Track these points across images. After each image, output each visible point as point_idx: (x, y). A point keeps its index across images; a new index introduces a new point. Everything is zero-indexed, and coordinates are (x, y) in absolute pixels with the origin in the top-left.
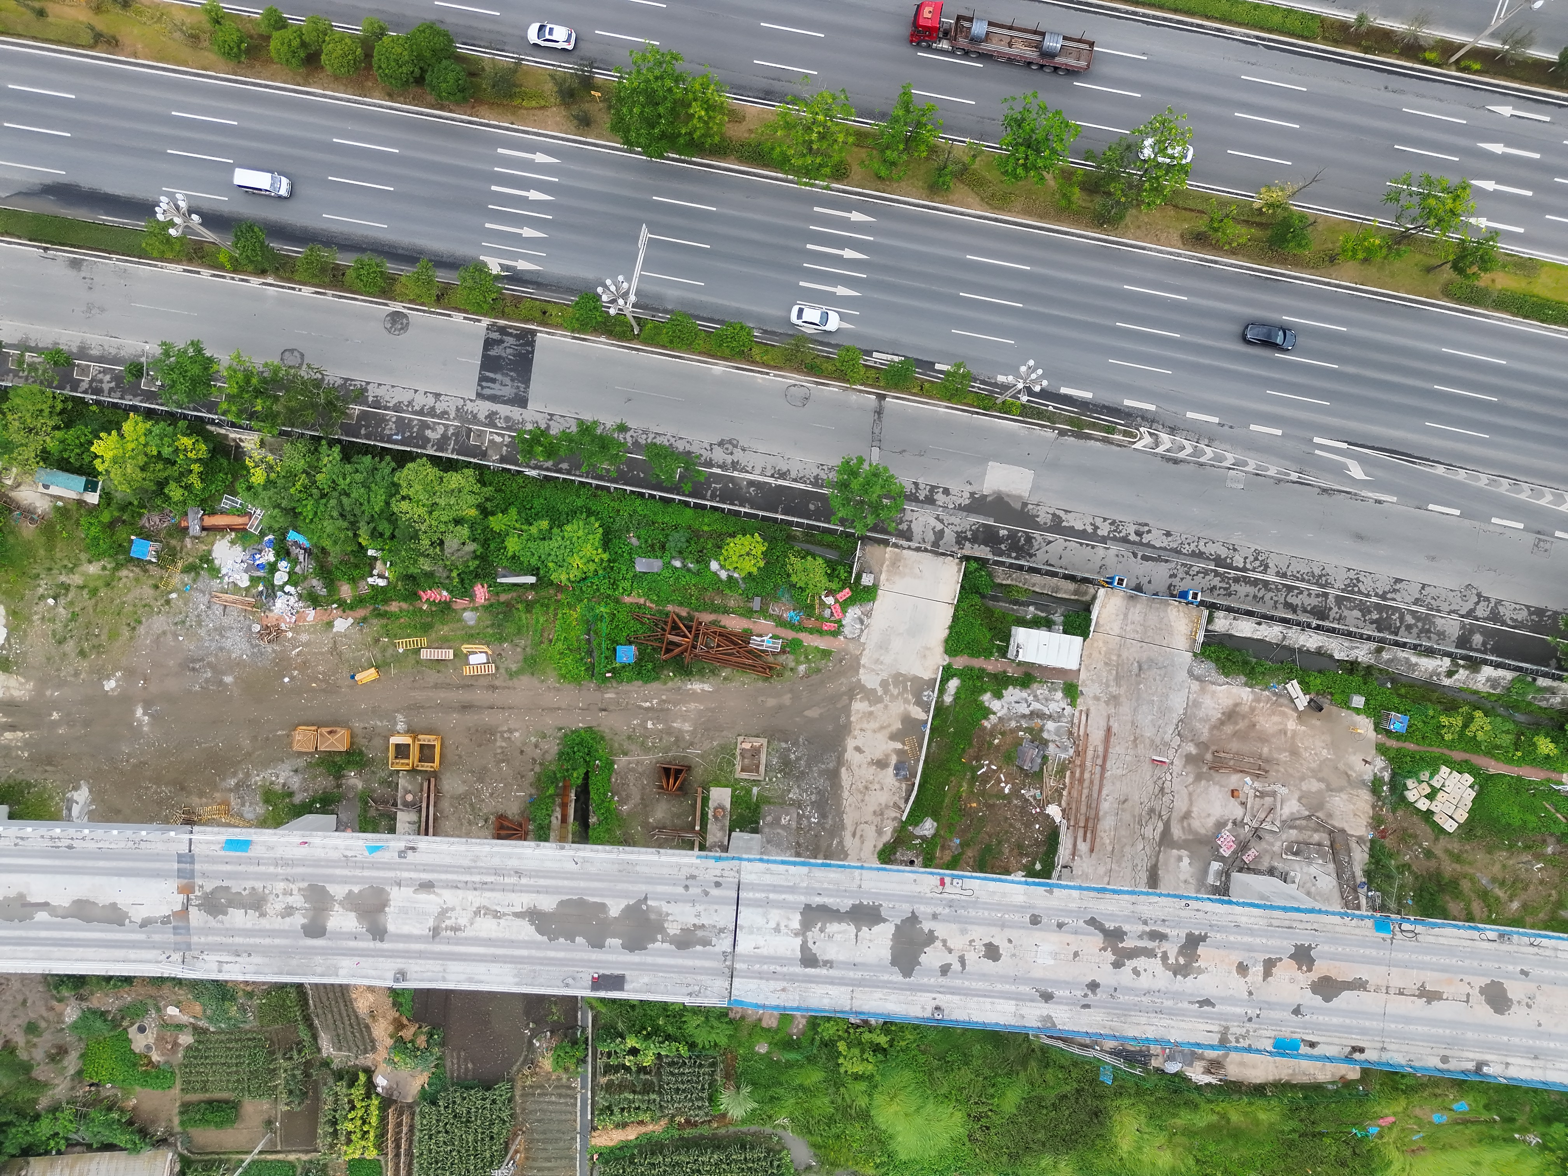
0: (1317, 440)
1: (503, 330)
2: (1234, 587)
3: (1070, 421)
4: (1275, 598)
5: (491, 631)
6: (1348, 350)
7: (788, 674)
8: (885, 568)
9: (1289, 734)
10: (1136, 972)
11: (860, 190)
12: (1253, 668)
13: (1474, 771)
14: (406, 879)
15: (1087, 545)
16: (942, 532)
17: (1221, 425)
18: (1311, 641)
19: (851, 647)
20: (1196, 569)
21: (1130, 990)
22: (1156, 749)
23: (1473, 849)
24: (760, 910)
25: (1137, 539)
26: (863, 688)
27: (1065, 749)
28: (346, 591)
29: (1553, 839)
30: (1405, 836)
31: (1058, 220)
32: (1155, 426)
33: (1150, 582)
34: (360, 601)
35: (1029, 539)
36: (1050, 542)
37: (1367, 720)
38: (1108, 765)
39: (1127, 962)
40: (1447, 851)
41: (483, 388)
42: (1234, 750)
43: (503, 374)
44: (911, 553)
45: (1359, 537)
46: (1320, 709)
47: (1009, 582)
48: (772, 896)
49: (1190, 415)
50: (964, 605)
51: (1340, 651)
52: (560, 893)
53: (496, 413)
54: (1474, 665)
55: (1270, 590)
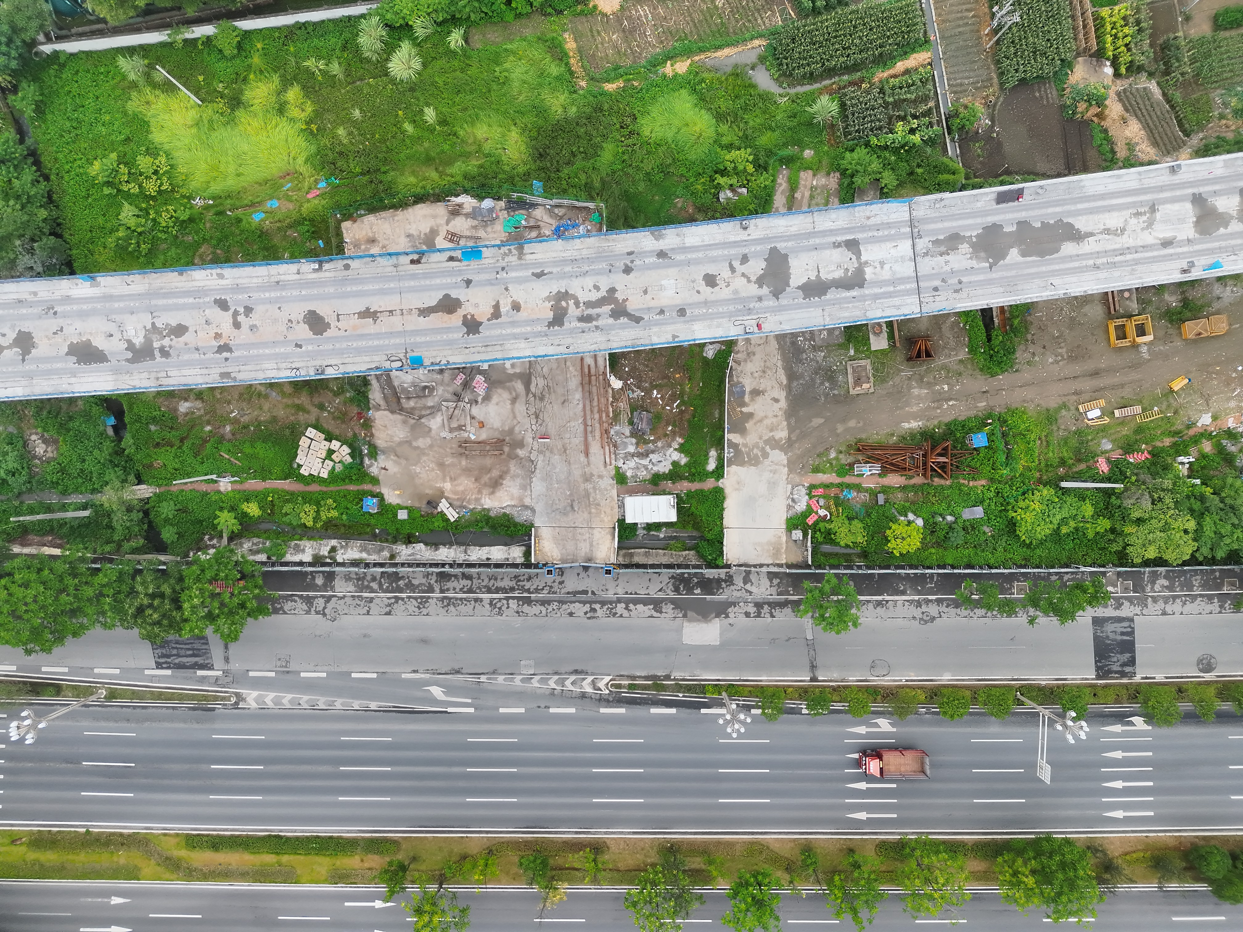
0: (472, 710)
1: (1123, 674)
2: (513, 584)
3: (664, 688)
4: (480, 581)
5: (1090, 438)
6: (461, 784)
7: (843, 448)
8: (784, 546)
9: (448, 479)
10: (597, 288)
11: (864, 837)
12: (487, 524)
13: (301, 478)
14: (1184, 246)
15: (631, 594)
16: (745, 583)
17: (547, 707)
18: (445, 554)
19: (797, 479)
20: (545, 591)
21: (598, 273)
22: (548, 448)
23: (287, 417)
24: (898, 276)
25: (594, 606)
26: (781, 449)
27: (617, 433)
28: (1207, 447)
29: (227, 437)
30: (342, 417)
31: (705, 842)
32: (598, 697)
33: (578, 574)
34: (1196, 440)
35: (677, 590)
36: (660, 590)
37: (390, 501)
38: (582, 427)
39: (605, 294)
40: (308, 412)
41: (1130, 627)
42: (488, 458)
43: (1115, 640)
44: (766, 562)
45: (424, 641)
46: (429, 503)
47: (684, 553)
48: (891, 289)
49: (572, 710)
50: (717, 529)
51: (420, 550)
52: (1060, 258)
53: (1115, 609)
54: (318, 561)
55: (485, 587)
